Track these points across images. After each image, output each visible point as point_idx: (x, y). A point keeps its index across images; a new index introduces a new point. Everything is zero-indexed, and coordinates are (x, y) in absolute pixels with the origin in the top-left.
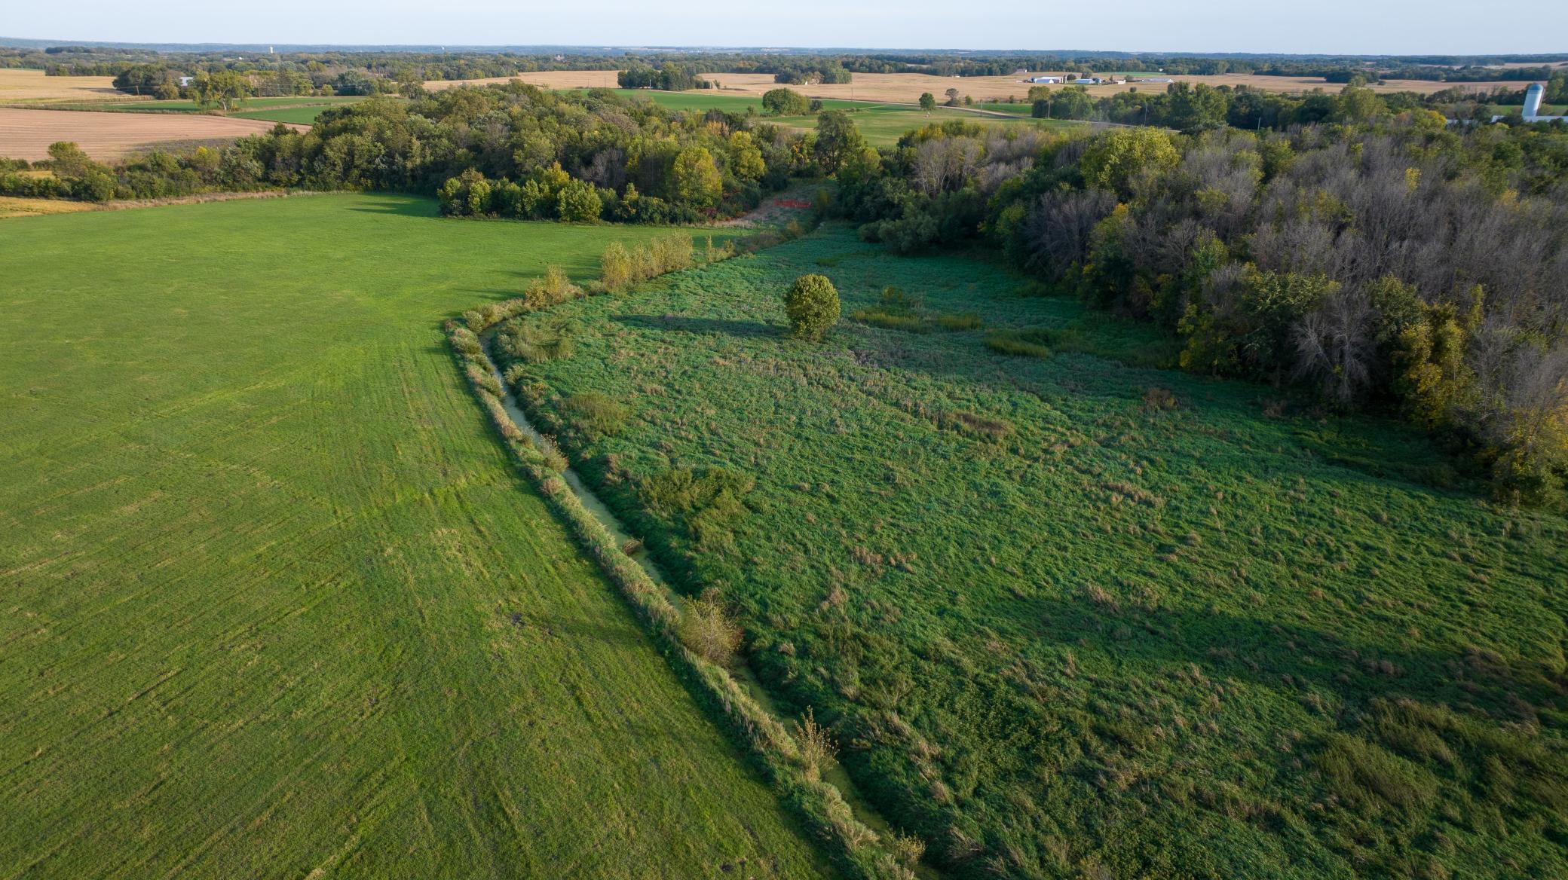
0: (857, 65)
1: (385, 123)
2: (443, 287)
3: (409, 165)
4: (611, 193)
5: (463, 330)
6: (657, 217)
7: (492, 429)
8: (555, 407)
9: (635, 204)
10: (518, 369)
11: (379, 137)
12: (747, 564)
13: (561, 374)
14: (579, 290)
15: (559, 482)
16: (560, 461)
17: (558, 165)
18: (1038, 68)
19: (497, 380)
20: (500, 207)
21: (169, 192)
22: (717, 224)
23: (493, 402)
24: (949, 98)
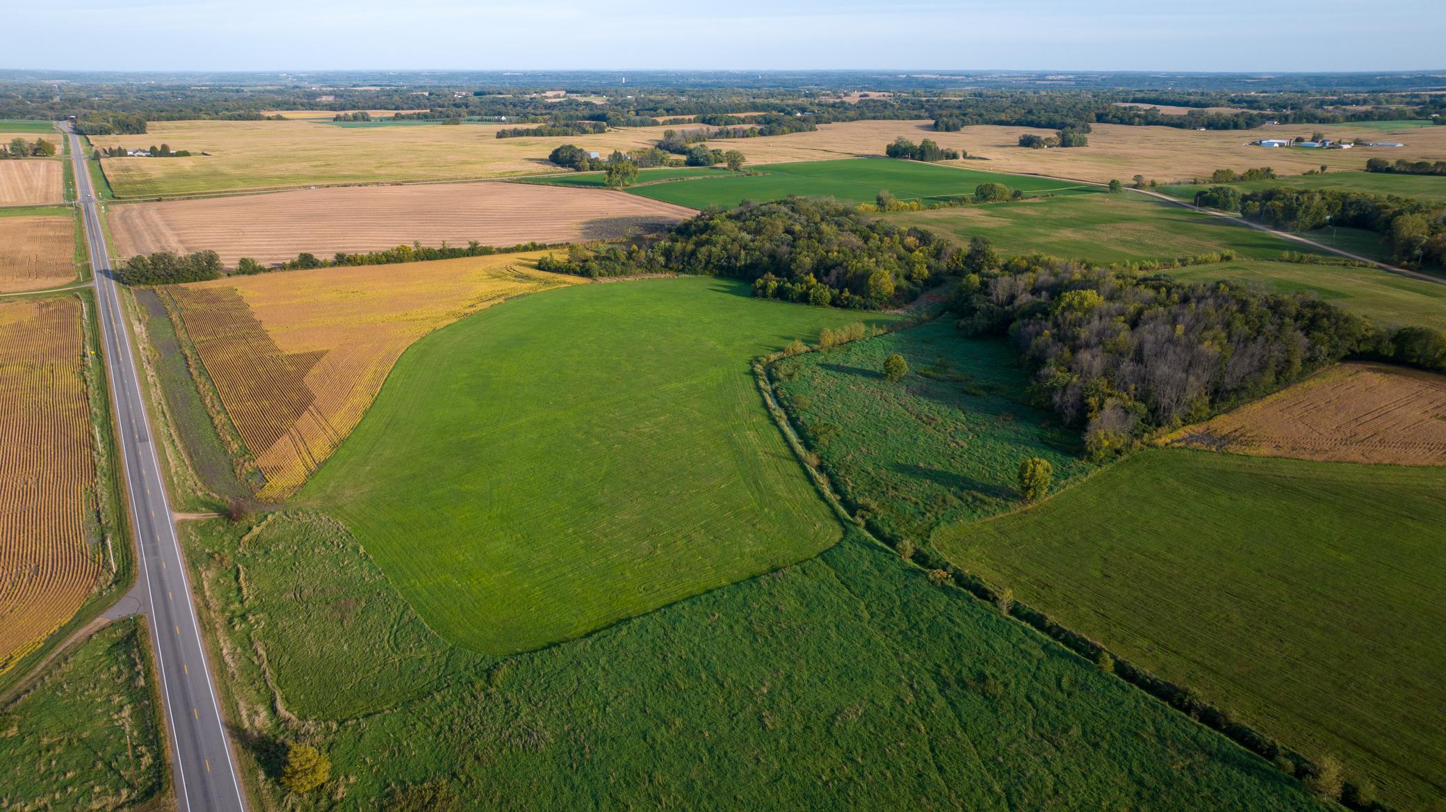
0: (1110, 117)
1: (728, 239)
2: (752, 342)
3: (738, 265)
4: (836, 291)
5: (759, 366)
6: (857, 306)
7: (765, 405)
8: (787, 399)
9: (847, 299)
10: (777, 384)
11: (724, 248)
12: (829, 448)
13: (791, 387)
14: (808, 349)
15: (783, 423)
16: (785, 417)
17: (812, 275)
18: (1291, 120)
19: (769, 388)
20: (781, 295)
21: (622, 273)
22: (888, 312)
23: (766, 395)
24: (1135, 183)
